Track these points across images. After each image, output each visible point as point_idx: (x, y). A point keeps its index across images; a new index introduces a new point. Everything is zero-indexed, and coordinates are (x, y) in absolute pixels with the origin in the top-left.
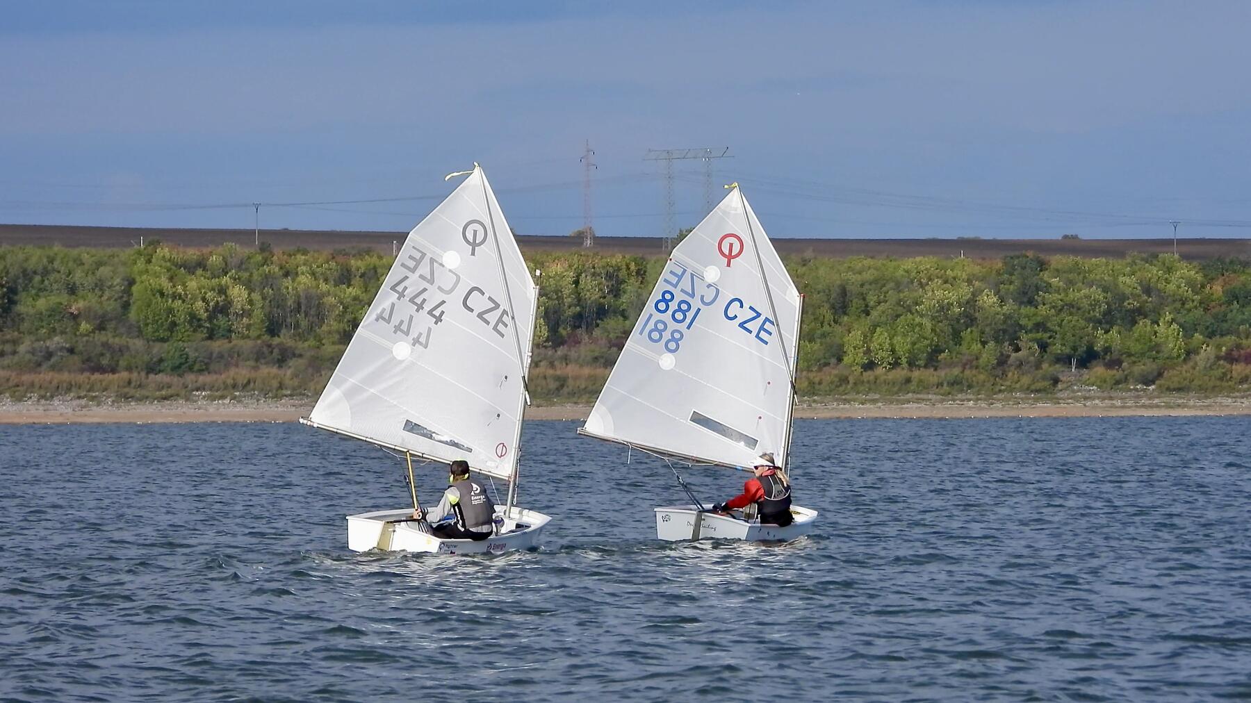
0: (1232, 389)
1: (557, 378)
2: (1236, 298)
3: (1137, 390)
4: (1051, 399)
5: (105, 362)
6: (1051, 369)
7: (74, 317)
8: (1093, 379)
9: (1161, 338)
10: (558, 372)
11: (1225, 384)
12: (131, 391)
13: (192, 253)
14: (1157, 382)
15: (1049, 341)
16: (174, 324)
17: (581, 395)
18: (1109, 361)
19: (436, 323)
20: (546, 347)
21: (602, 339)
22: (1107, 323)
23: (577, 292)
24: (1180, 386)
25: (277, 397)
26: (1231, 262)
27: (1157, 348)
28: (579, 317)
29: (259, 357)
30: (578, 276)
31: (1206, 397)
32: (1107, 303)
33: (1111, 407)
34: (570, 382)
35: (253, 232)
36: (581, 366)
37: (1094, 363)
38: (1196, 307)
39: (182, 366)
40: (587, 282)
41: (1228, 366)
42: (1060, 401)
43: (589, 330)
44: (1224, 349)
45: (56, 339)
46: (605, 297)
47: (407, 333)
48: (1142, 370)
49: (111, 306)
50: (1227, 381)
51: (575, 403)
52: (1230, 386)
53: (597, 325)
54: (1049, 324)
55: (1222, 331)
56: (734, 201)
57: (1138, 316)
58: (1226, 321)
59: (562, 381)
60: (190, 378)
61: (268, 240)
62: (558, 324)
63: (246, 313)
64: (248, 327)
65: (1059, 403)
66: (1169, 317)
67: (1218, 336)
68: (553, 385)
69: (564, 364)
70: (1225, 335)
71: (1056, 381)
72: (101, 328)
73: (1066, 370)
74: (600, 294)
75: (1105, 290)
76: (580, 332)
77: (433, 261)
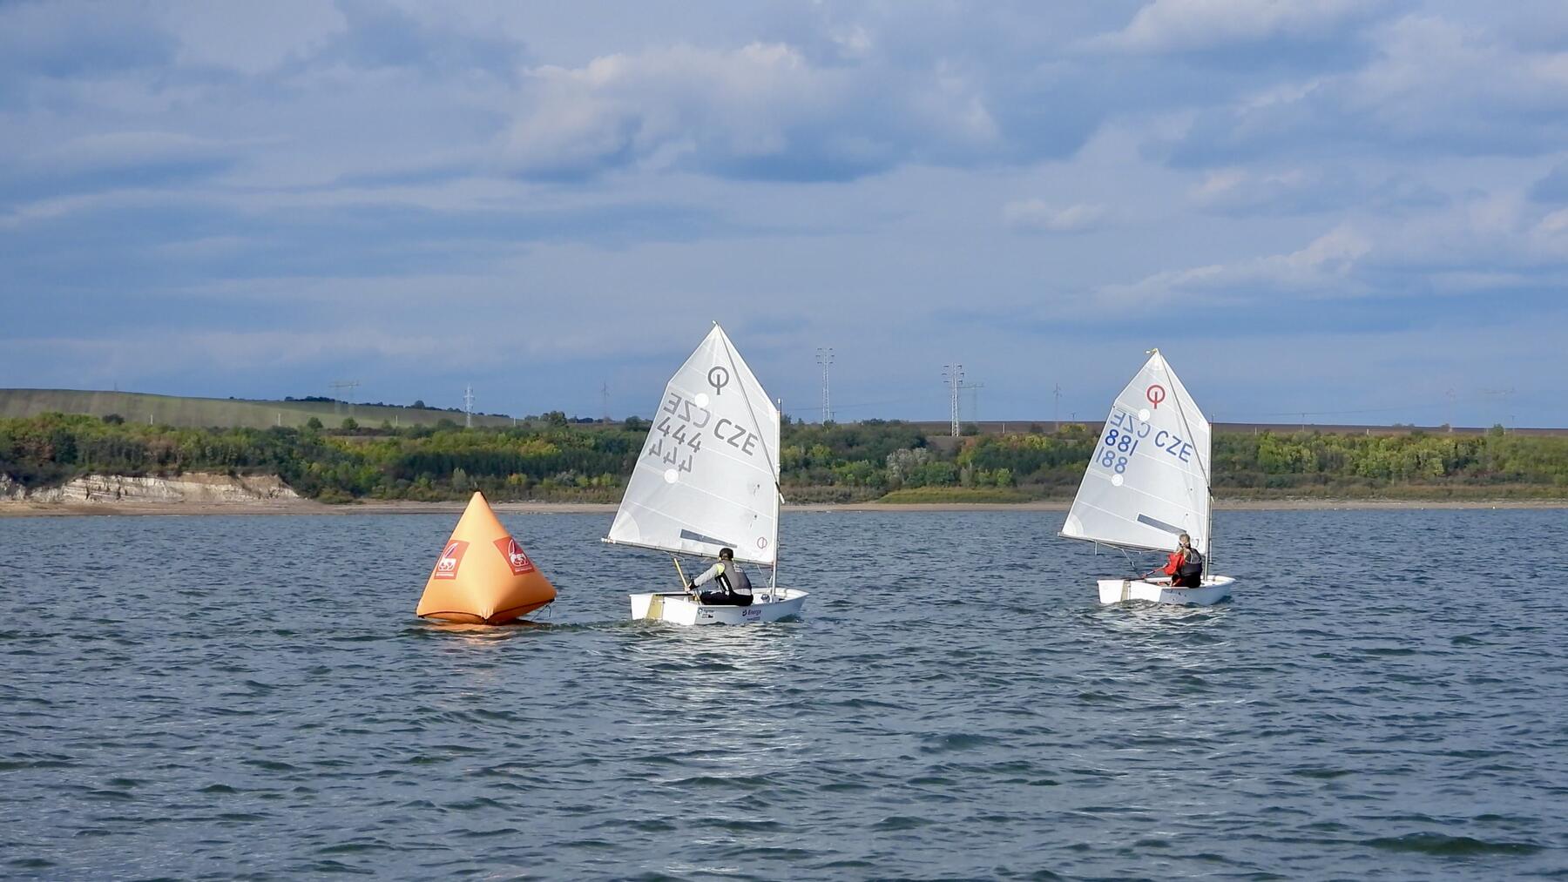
1: (1448, 490)
5: (1247, 483)
7: (1234, 463)
10: (1448, 487)
12: (1258, 495)
13: (1285, 435)
16: (1278, 466)
19: (695, 451)
20: (1443, 476)
23: (1456, 452)
25: (1323, 498)
28: (1457, 463)
29: (1315, 481)
30: (1457, 445)
34: (1454, 492)
35: (1301, 425)
36: (1459, 485)
39: (1281, 485)
40: (1460, 447)
43: (1461, 469)
45: (1226, 473)
46: (1468, 454)
47: (674, 462)
49: (1250, 458)
56: (1157, 362)
59: (1450, 492)
60: (1285, 490)
61: (1317, 430)
62: (1448, 466)
63: (1310, 461)
64: (1310, 467)
68: (1447, 494)
69: (1451, 484)
72: (1245, 468)
74: (1466, 452)
76: (1458, 470)
77: (687, 403)
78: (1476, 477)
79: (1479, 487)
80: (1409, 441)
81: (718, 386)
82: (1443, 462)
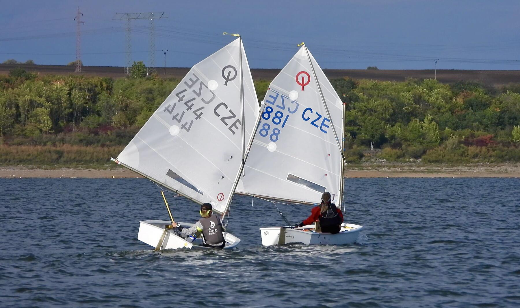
0: (468, 162)
1: (58, 152)
2: (472, 106)
3: (410, 162)
4: (358, 167)
6: (359, 148)
8: (384, 155)
9: (425, 130)
10: (58, 149)
11: (464, 158)
14: (423, 157)
15: (357, 132)
17: (72, 163)
18: (394, 144)
19: (196, 119)
20: (50, 133)
21: (85, 129)
22: (393, 121)
23: (70, 100)
24: (437, 159)
26: (469, 84)
27: (423, 136)
28: (71, 115)
30: (71, 90)
31: (453, 166)
32: (393, 109)
33: (394, 172)
34: (65, 154)
36: (72, 145)
37: (385, 145)
38: (447, 112)
40: (76, 93)
41: (466, 147)
42: (364, 168)
43: (77, 123)
44: (464, 137)
46: (87, 103)
47: (179, 121)
48: (414, 149)
50: (465, 157)
51: (68, 167)
52: (467, 160)
53: (82, 120)
54: (357, 121)
55: (462, 126)
56: (303, 52)
57: (412, 116)
58: (465, 120)
59: (60, 154)
62: (58, 119)
65: (363, 169)
66: (430, 118)
67: (460, 129)
68: (55, 156)
69: (62, 144)
70: (464, 128)
71: (361, 156)
73: (368, 149)
74: (84, 101)
75: (392, 100)
76: (72, 124)
77: (202, 83)
78: (96, 133)
79: (99, 148)
80: (7, 85)
81: (227, 79)
82: (51, 114)
